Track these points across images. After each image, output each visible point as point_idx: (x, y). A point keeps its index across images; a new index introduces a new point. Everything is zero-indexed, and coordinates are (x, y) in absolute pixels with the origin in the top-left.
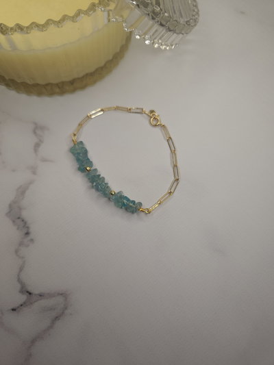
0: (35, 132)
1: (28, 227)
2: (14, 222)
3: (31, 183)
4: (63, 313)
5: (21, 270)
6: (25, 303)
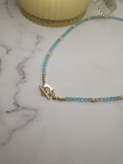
0: (37, 38)
1: (25, 75)
2: (19, 71)
3: (31, 57)
4: (33, 119)
5: (16, 94)
6: (14, 110)
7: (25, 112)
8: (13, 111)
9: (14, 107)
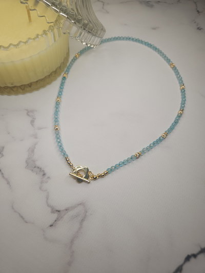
0: (28, 115)
1: (43, 171)
2: (32, 170)
3: (36, 144)
4: (86, 215)
5: (47, 198)
6: (57, 219)
7: (71, 213)
8: (56, 221)
9: (55, 216)
